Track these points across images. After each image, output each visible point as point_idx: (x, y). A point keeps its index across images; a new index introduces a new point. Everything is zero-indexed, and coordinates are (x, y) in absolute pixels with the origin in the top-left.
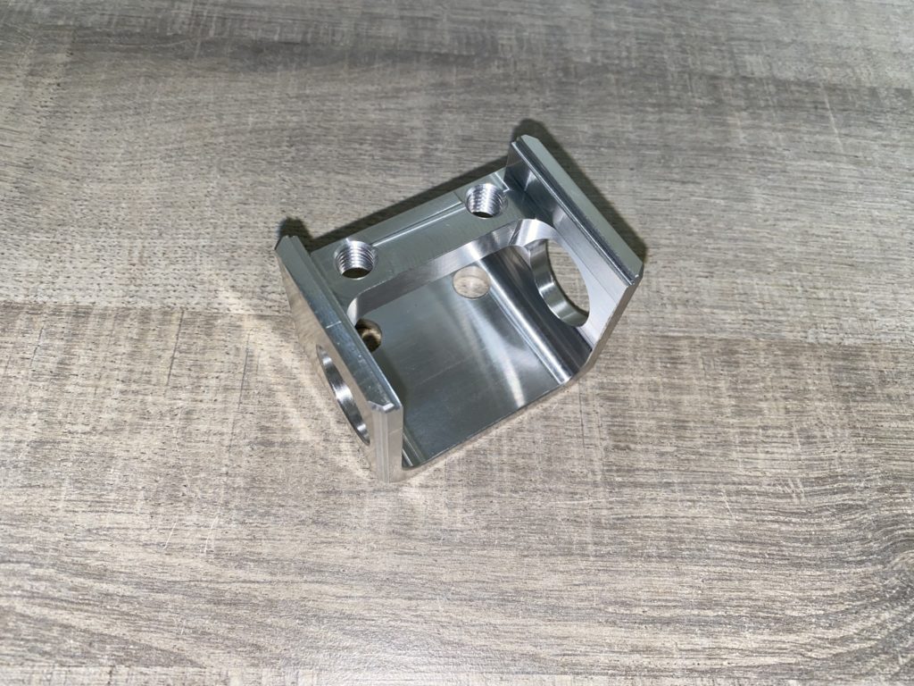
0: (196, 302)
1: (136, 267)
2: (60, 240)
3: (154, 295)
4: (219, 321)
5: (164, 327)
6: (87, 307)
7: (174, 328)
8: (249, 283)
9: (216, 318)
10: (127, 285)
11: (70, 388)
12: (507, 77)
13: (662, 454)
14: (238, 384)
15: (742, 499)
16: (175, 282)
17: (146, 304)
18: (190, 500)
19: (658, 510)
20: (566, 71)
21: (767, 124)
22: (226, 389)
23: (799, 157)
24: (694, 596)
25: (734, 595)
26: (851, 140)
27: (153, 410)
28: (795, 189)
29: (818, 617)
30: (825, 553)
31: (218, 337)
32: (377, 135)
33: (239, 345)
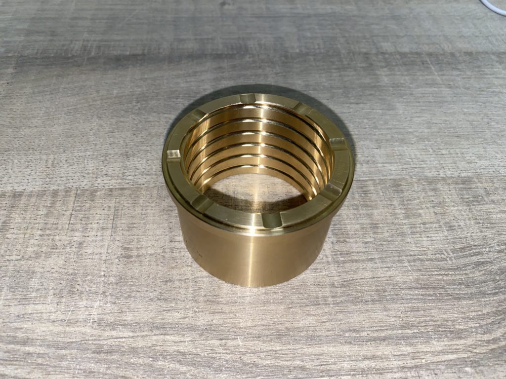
0: (85, 184)
1: (50, 169)
2: (6, 159)
3: (60, 182)
4: (98, 193)
5: (66, 199)
6: (21, 192)
7: (72, 199)
8: (116, 172)
9: (96, 192)
10: (45, 178)
11: (9, 236)
12: (254, 62)
13: (366, 243)
14: (110, 226)
15: (418, 263)
16: (73, 175)
17: (55, 188)
18: (82, 293)
19: (368, 274)
20: (286, 57)
21: (398, 73)
22: (103, 229)
23: (418, 87)
24: (397, 322)
25: (422, 319)
26: (444, 77)
27: (59, 244)
28: (419, 102)
29: (476, 328)
30: (473, 290)
31: (98, 202)
32: (185, 94)
33: (110, 205)
